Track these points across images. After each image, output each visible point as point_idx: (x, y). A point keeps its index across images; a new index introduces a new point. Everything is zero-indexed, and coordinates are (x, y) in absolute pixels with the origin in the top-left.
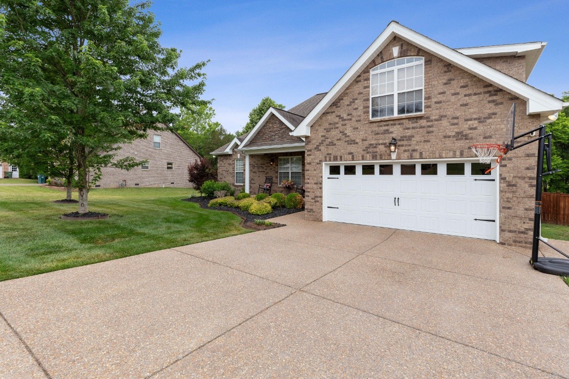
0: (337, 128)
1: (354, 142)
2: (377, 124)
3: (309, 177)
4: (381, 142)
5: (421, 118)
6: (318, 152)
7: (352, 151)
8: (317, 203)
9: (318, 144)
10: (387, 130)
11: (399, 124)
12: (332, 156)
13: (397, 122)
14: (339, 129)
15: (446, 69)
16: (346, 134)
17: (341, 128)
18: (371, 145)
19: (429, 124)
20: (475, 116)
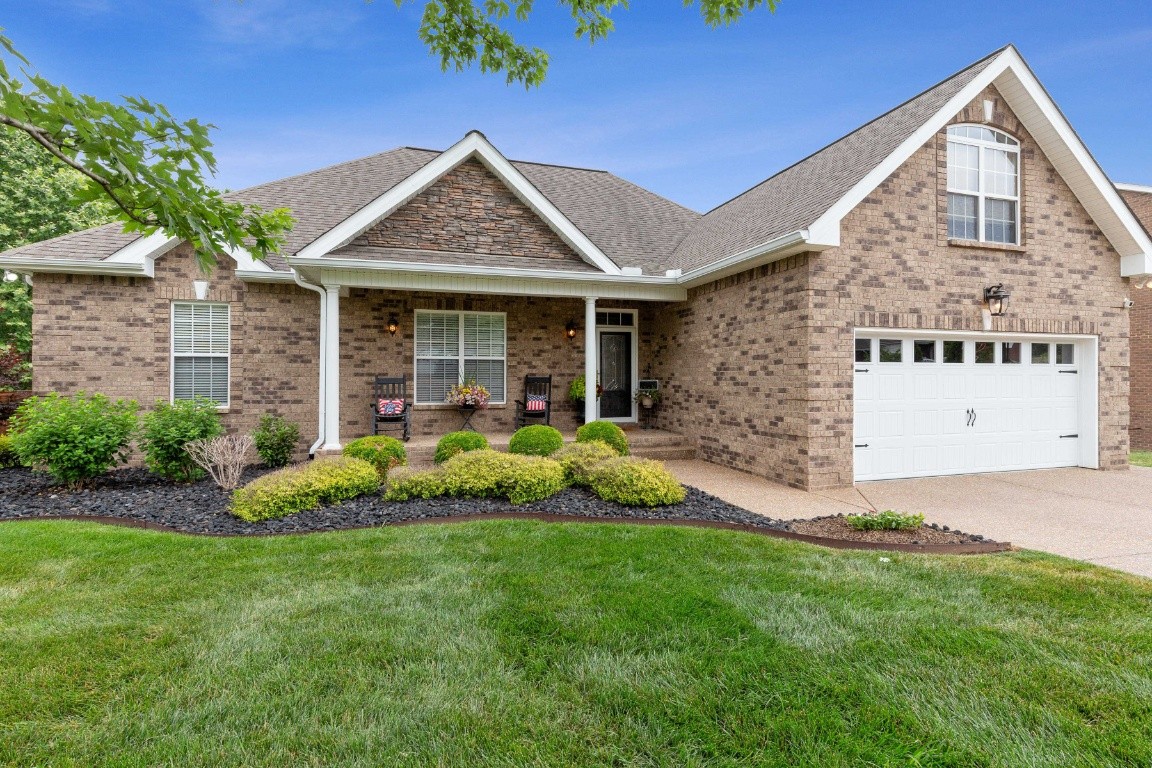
0: (887, 243)
1: (918, 285)
2: (960, 251)
3: (818, 367)
4: (967, 291)
5: (1020, 254)
6: (843, 300)
7: (918, 305)
8: (842, 439)
9: (843, 277)
10: (976, 269)
11: (993, 260)
12: (877, 314)
13: (990, 255)
14: (890, 249)
15: (1047, 175)
16: (905, 262)
17: (896, 246)
18: (951, 295)
19: (1031, 268)
20: (1078, 267)
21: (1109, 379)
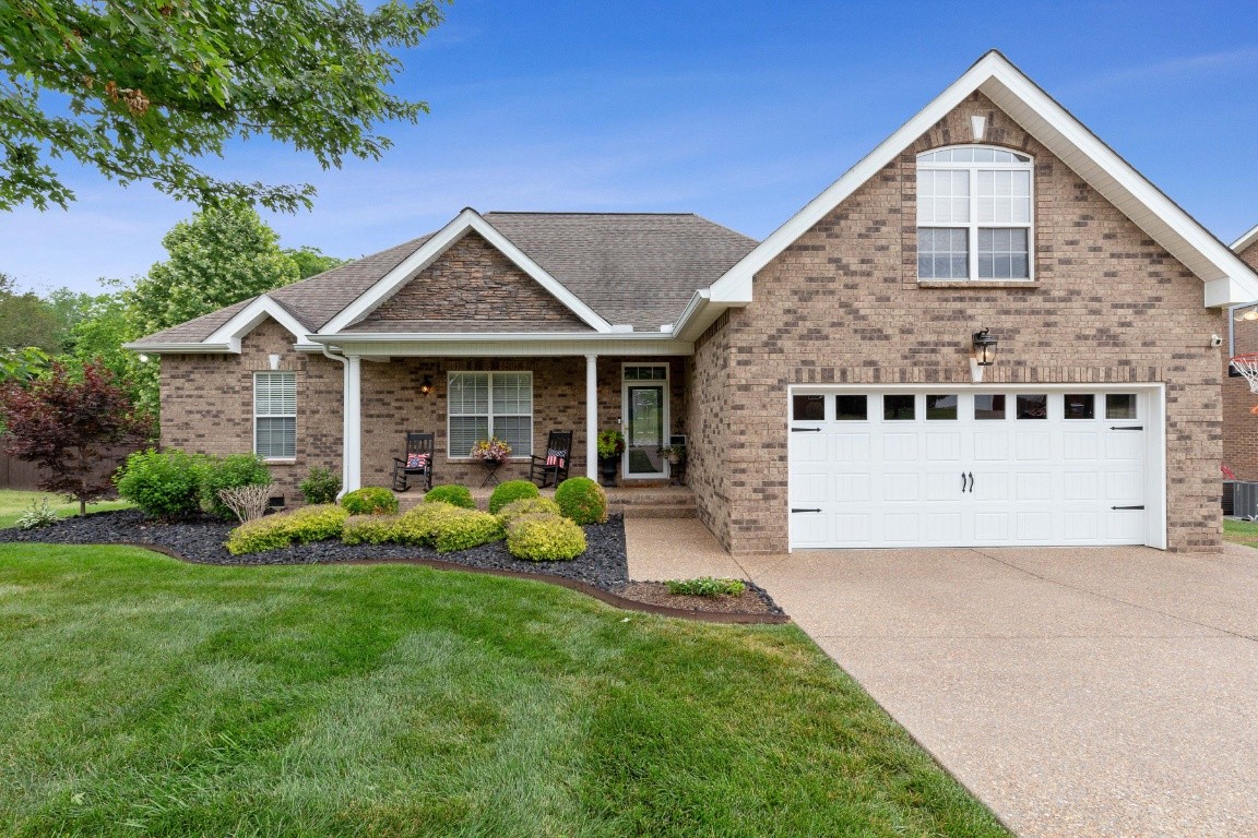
0: (832, 292)
1: (878, 335)
2: (938, 293)
3: (742, 427)
4: (947, 338)
5: (1032, 290)
6: (774, 356)
7: (875, 358)
8: (773, 503)
9: (774, 332)
10: (961, 312)
11: (987, 300)
12: (819, 369)
13: (982, 294)
14: (837, 297)
15: (1077, 192)
16: (857, 311)
17: (845, 295)
18: (923, 344)
19: (1048, 305)
20: (1128, 300)
21: (1183, 437)
